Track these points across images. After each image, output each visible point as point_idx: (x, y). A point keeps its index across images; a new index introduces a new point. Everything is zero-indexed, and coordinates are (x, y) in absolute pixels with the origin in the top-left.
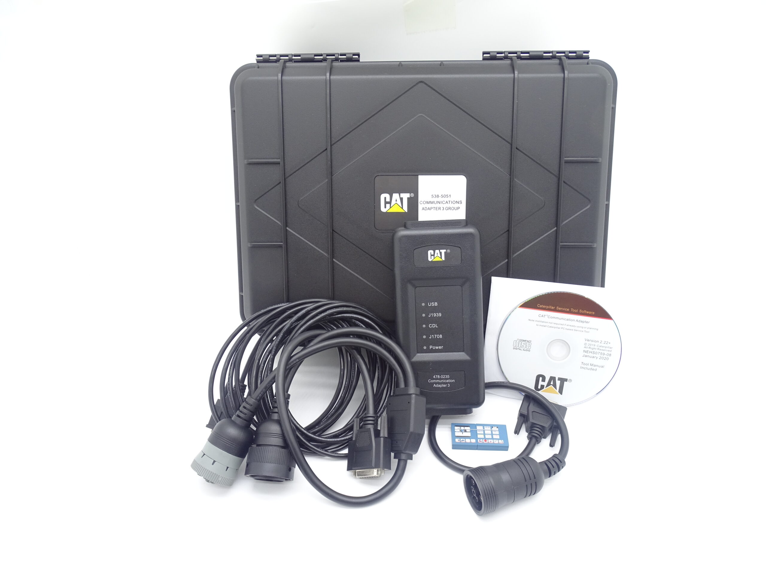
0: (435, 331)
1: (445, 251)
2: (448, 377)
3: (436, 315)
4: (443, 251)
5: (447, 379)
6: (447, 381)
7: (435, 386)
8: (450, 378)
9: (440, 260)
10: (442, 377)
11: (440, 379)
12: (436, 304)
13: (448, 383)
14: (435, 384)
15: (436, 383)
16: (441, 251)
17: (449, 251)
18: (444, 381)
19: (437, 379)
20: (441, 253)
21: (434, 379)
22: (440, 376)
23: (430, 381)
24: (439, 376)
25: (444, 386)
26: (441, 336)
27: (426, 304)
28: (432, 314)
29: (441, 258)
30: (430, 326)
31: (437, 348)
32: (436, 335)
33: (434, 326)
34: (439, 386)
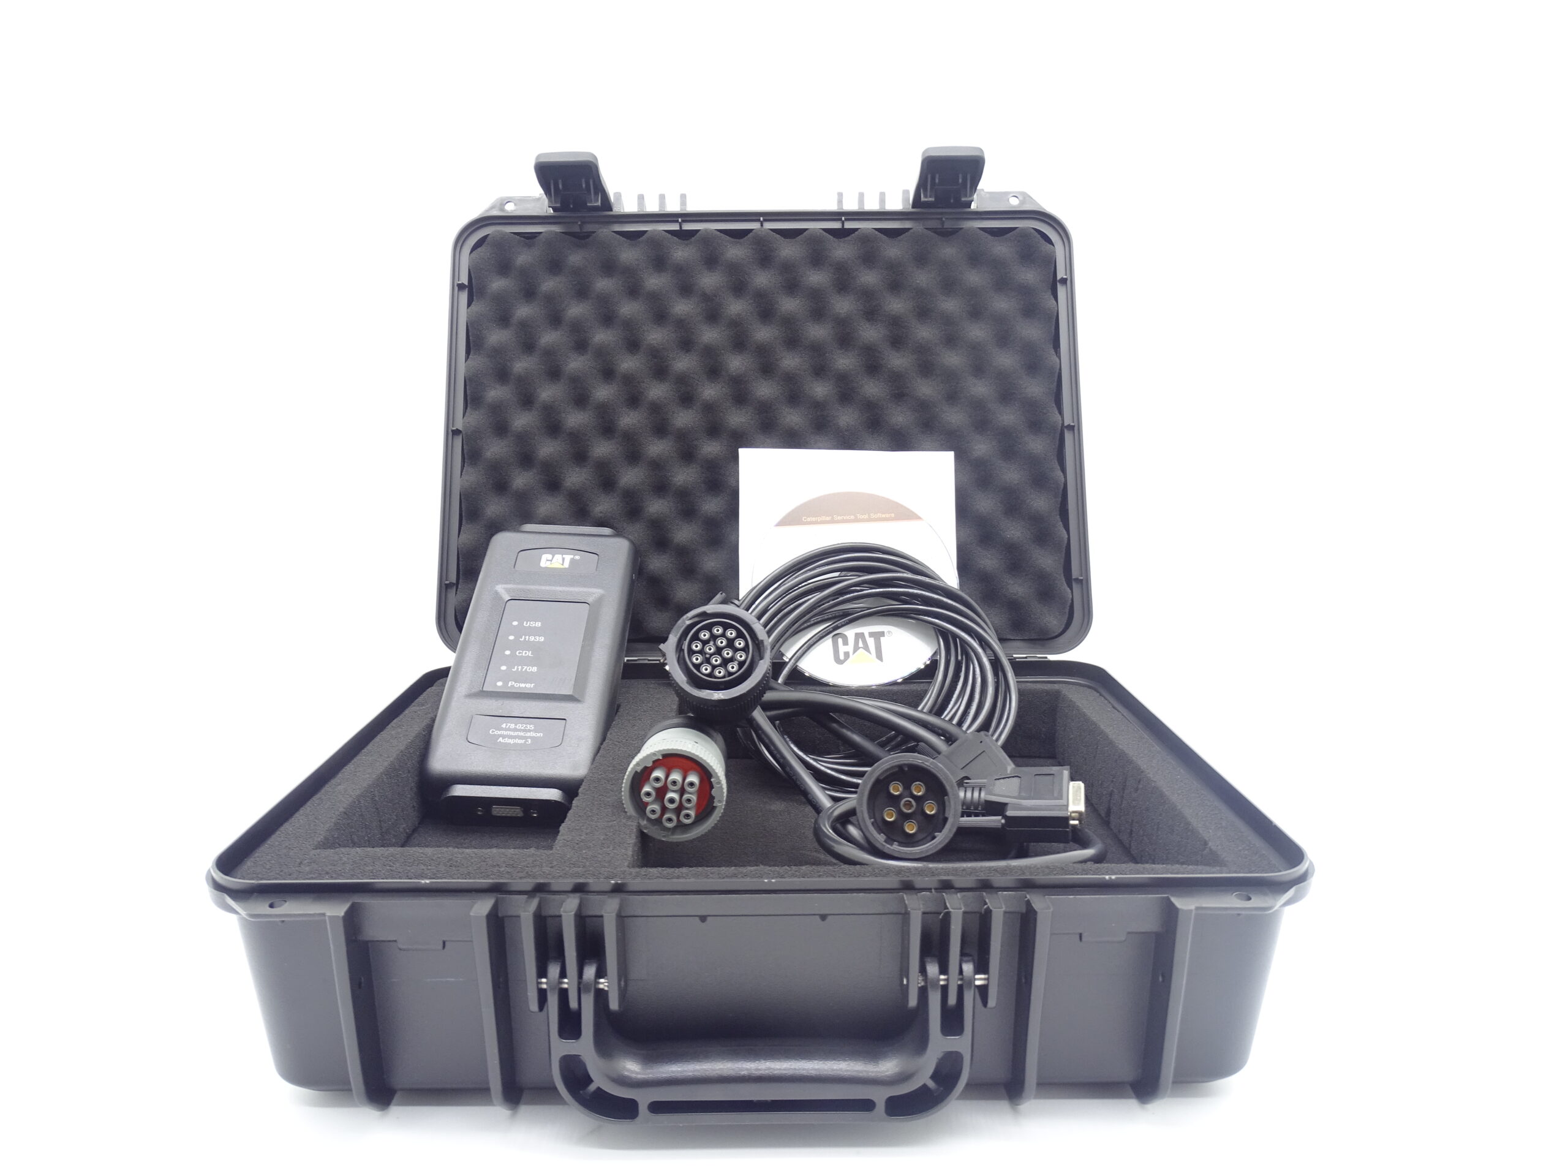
0: (524, 661)
1: (572, 556)
2: (532, 727)
3: (535, 639)
4: (568, 558)
5: (530, 731)
6: (528, 734)
7: (500, 741)
8: (535, 731)
9: (562, 567)
10: (519, 726)
11: (515, 730)
12: (538, 624)
13: (530, 737)
14: (501, 738)
15: (504, 737)
16: (564, 556)
17: (577, 557)
18: (522, 734)
19: (509, 729)
20: (563, 559)
21: (502, 729)
22: (516, 725)
23: (493, 732)
24: (513, 726)
25: (523, 741)
26: (535, 669)
27: (521, 624)
28: (527, 637)
29: (563, 564)
30: (520, 653)
31: (523, 685)
32: (526, 667)
33: (526, 653)
34: (511, 741)
